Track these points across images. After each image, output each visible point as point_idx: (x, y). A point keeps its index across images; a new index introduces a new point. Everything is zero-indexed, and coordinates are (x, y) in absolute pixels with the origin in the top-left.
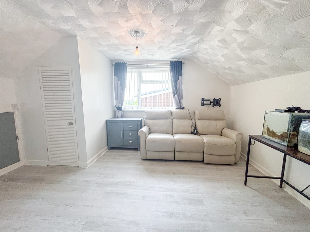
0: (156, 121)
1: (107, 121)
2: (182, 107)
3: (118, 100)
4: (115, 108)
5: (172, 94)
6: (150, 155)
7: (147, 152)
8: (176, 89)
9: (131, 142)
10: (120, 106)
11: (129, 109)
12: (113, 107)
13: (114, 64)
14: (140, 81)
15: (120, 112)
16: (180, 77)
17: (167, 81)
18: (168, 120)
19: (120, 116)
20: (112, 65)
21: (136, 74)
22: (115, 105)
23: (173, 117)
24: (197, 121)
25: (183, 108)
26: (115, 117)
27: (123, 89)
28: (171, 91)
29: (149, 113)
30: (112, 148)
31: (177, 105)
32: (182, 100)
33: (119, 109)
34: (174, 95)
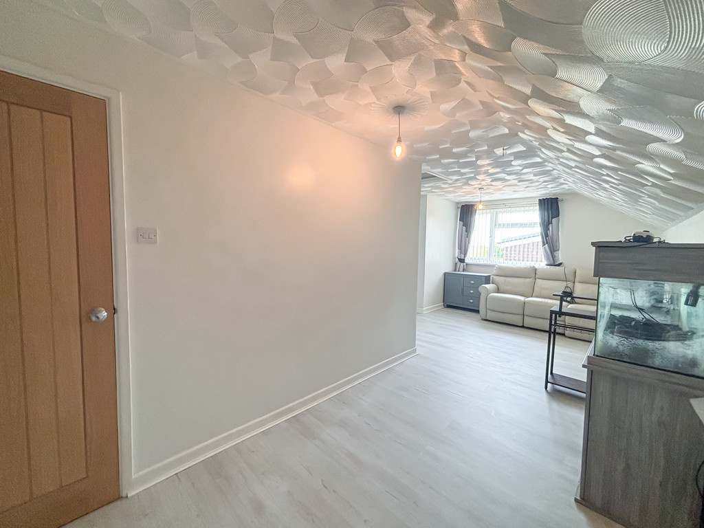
0: (509, 279)
1: (445, 274)
2: (557, 263)
3: (461, 249)
4: (457, 260)
5: (541, 244)
6: (491, 315)
7: (488, 311)
8: (547, 235)
9: (471, 301)
10: (463, 258)
11: (474, 262)
12: (454, 258)
13: (460, 206)
14: (495, 224)
15: (462, 264)
16: (554, 220)
17: (535, 224)
18: (528, 280)
19: (461, 269)
20: (458, 208)
21: (489, 215)
22: (457, 255)
23: (537, 276)
24: (577, 284)
25: (560, 265)
26: (455, 271)
27: (468, 236)
28: (539, 239)
29: (500, 268)
30: (449, 306)
31: (548, 259)
32: (557, 252)
33: (462, 261)
34: (544, 244)
